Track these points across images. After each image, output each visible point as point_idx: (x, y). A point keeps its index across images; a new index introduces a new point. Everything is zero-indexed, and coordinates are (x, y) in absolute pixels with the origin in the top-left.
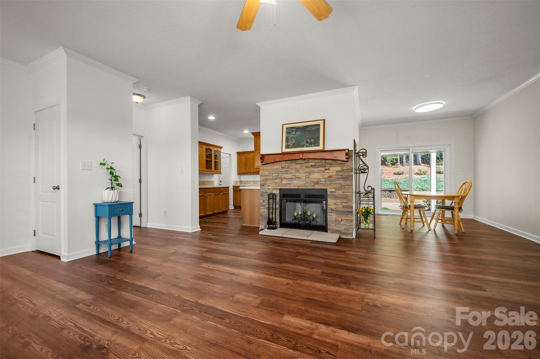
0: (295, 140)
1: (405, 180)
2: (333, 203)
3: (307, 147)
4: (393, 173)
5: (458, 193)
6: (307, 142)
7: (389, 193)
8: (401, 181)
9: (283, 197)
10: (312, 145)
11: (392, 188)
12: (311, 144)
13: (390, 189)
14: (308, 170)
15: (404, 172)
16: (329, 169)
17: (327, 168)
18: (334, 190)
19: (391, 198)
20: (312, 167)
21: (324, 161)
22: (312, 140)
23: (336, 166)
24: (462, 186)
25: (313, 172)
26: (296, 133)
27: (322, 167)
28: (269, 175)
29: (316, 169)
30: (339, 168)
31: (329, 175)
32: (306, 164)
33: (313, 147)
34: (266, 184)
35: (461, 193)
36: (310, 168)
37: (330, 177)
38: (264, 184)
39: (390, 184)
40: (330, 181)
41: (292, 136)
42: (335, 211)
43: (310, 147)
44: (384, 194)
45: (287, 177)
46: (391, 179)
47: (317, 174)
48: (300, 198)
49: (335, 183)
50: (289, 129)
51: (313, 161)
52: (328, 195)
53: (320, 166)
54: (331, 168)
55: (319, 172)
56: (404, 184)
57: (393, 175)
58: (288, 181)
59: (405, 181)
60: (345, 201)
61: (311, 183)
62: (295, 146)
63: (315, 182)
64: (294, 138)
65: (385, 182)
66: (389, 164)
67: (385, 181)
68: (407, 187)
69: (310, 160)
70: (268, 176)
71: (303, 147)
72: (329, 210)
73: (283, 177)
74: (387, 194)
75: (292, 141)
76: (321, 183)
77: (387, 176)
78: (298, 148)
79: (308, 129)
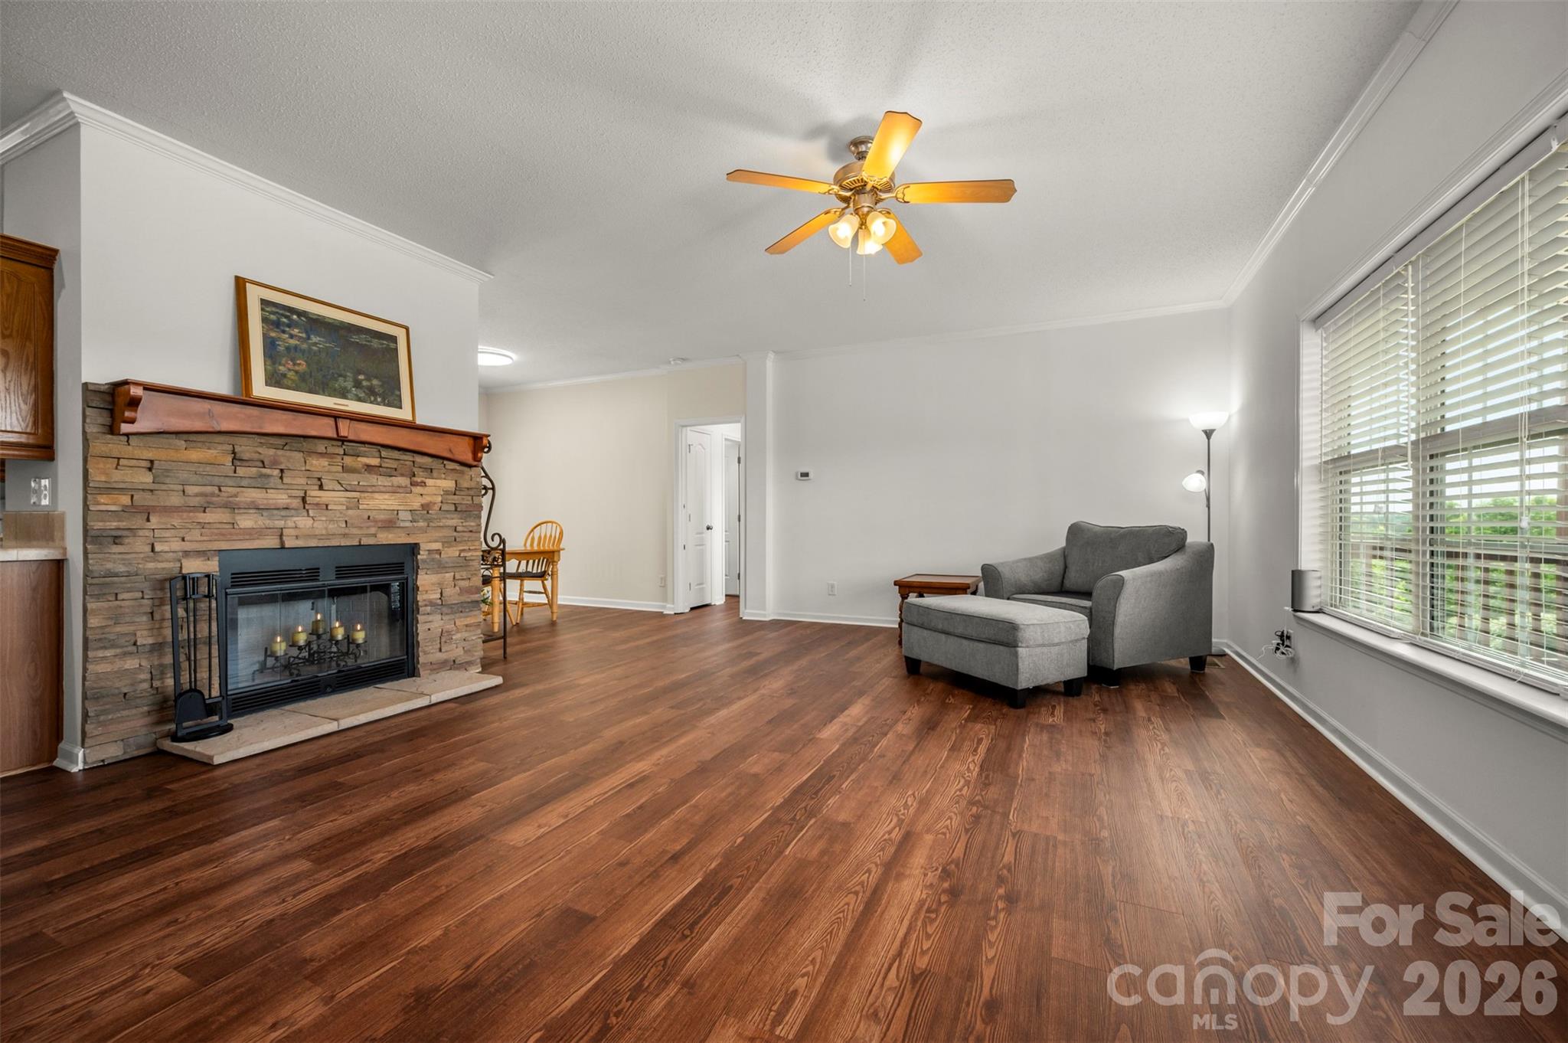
0: (306, 362)
2: (433, 584)
3: (359, 400)
5: (525, 545)
6: (358, 384)
9: (233, 586)
10: (376, 399)
12: (371, 395)
14: (352, 480)
16: (423, 484)
17: (419, 480)
18: (436, 546)
20: (369, 473)
21: (408, 457)
22: (375, 382)
23: (443, 476)
24: (532, 530)
25: (374, 490)
26: (309, 338)
27: (402, 475)
28: (156, 486)
29: (382, 481)
30: (449, 484)
31: (424, 502)
32: (348, 460)
33: (378, 404)
34: (141, 533)
35: (544, 545)
36: (360, 473)
37: (426, 507)
38: (125, 533)
40: (425, 520)
41: (293, 342)
42: (442, 606)
43: (371, 403)
45: (265, 502)
47: (386, 496)
48: (317, 580)
49: (441, 524)
50: (274, 309)
51: (374, 450)
52: (420, 562)
53: (395, 473)
54: (429, 482)
55: (394, 490)
58: (270, 518)
60: (464, 574)
61: (368, 527)
62: (304, 383)
63: (381, 521)
64: (303, 352)
69: (363, 449)
70: (152, 491)
71: (344, 396)
72: (426, 605)
73: (243, 499)
75: (294, 364)
76: (402, 524)
78: (324, 394)
79: (355, 338)
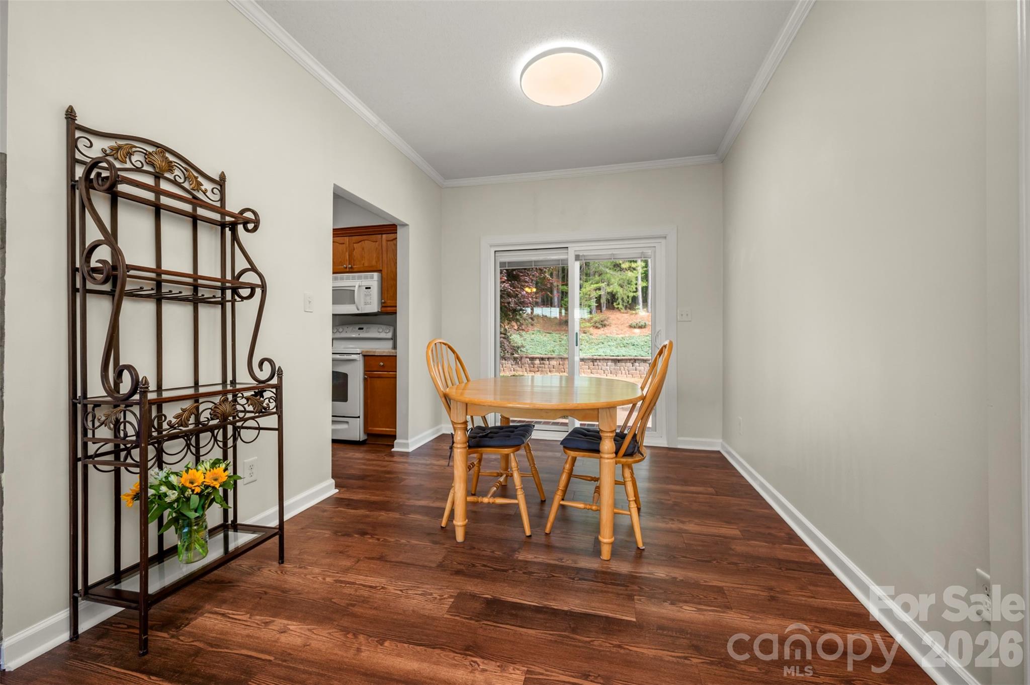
1: (647, 339)
4: (628, 325)
7: (613, 364)
8: (638, 340)
11: (618, 356)
13: (616, 357)
15: (647, 323)
19: (616, 376)
39: (617, 347)
44: (603, 367)
46: (622, 338)
56: (643, 347)
57: (628, 329)
59: (646, 341)
65: (609, 343)
66: (620, 306)
67: (609, 341)
68: (647, 354)
74: (608, 368)
77: (616, 330)
